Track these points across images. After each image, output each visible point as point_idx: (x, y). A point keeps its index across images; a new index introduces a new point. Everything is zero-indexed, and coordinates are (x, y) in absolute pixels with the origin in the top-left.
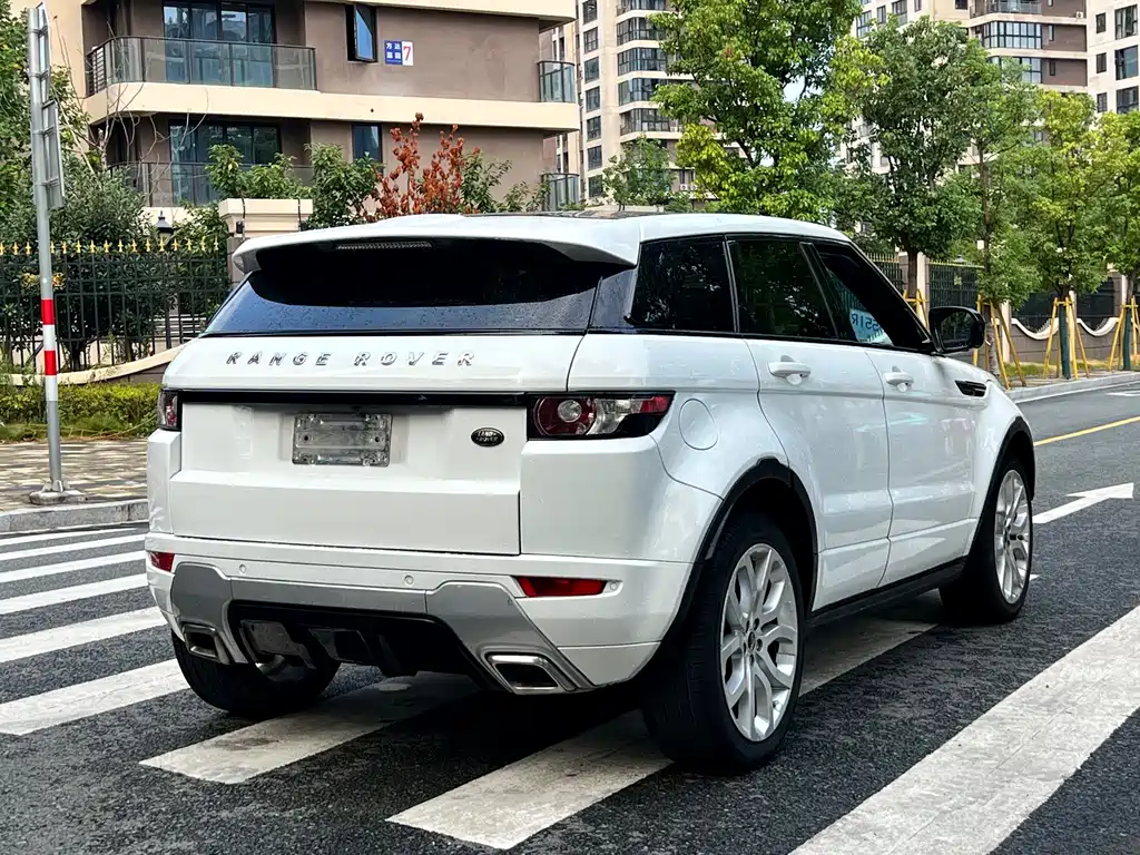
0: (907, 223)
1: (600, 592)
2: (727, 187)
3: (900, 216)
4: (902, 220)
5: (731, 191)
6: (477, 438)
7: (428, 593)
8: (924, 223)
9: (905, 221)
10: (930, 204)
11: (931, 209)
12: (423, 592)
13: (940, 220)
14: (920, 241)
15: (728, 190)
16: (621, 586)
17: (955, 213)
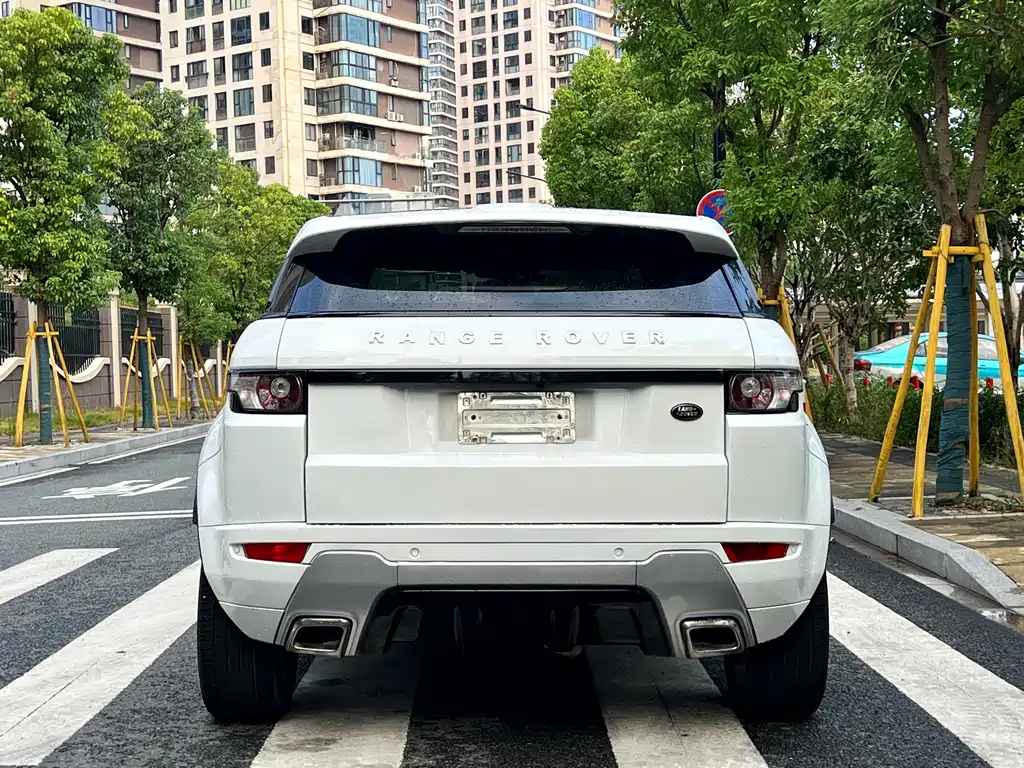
0: (141, 267)
1: (782, 555)
2: (6, 222)
3: (134, 260)
4: (136, 264)
5: (10, 227)
6: (676, 414)
7: (639, 563)
8: (157, 267)
9: (139, 265)
10: (160, 251)
11: (163, 256)
12: (634, 563)
13: (171, 266)
14: (151, 284)
15: (7, 226)
16: (800, 548)
17: (184, 261)
